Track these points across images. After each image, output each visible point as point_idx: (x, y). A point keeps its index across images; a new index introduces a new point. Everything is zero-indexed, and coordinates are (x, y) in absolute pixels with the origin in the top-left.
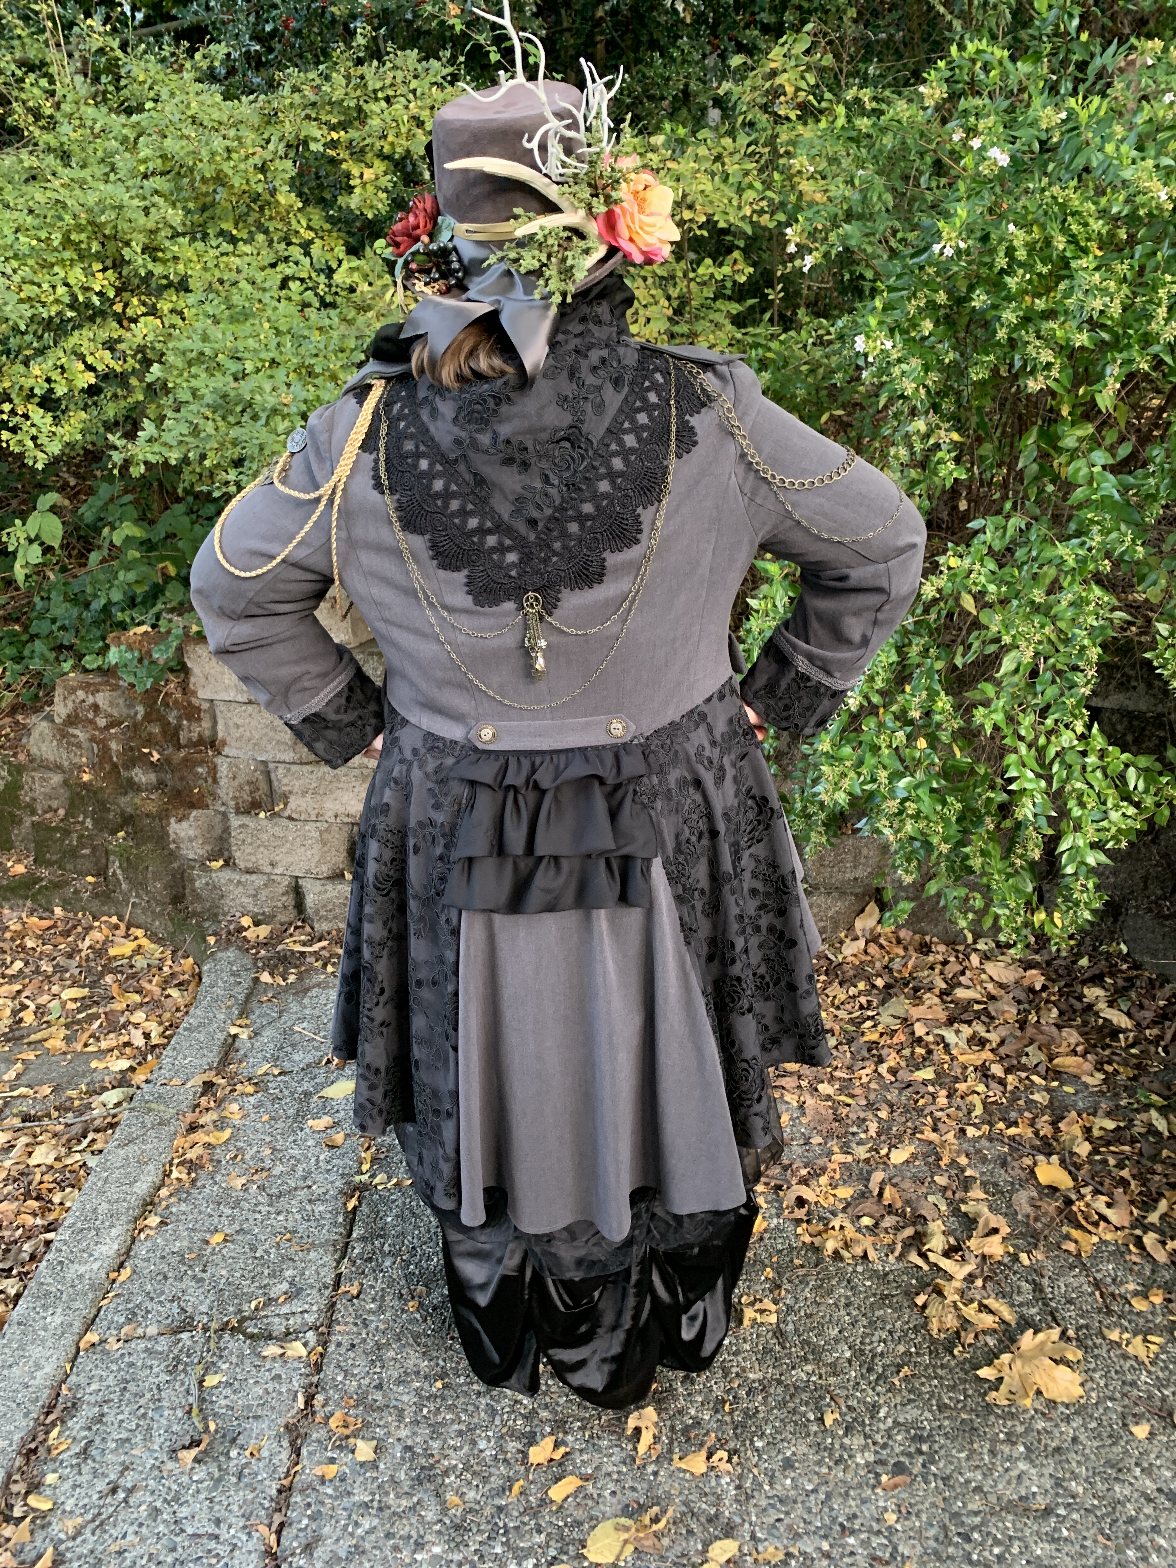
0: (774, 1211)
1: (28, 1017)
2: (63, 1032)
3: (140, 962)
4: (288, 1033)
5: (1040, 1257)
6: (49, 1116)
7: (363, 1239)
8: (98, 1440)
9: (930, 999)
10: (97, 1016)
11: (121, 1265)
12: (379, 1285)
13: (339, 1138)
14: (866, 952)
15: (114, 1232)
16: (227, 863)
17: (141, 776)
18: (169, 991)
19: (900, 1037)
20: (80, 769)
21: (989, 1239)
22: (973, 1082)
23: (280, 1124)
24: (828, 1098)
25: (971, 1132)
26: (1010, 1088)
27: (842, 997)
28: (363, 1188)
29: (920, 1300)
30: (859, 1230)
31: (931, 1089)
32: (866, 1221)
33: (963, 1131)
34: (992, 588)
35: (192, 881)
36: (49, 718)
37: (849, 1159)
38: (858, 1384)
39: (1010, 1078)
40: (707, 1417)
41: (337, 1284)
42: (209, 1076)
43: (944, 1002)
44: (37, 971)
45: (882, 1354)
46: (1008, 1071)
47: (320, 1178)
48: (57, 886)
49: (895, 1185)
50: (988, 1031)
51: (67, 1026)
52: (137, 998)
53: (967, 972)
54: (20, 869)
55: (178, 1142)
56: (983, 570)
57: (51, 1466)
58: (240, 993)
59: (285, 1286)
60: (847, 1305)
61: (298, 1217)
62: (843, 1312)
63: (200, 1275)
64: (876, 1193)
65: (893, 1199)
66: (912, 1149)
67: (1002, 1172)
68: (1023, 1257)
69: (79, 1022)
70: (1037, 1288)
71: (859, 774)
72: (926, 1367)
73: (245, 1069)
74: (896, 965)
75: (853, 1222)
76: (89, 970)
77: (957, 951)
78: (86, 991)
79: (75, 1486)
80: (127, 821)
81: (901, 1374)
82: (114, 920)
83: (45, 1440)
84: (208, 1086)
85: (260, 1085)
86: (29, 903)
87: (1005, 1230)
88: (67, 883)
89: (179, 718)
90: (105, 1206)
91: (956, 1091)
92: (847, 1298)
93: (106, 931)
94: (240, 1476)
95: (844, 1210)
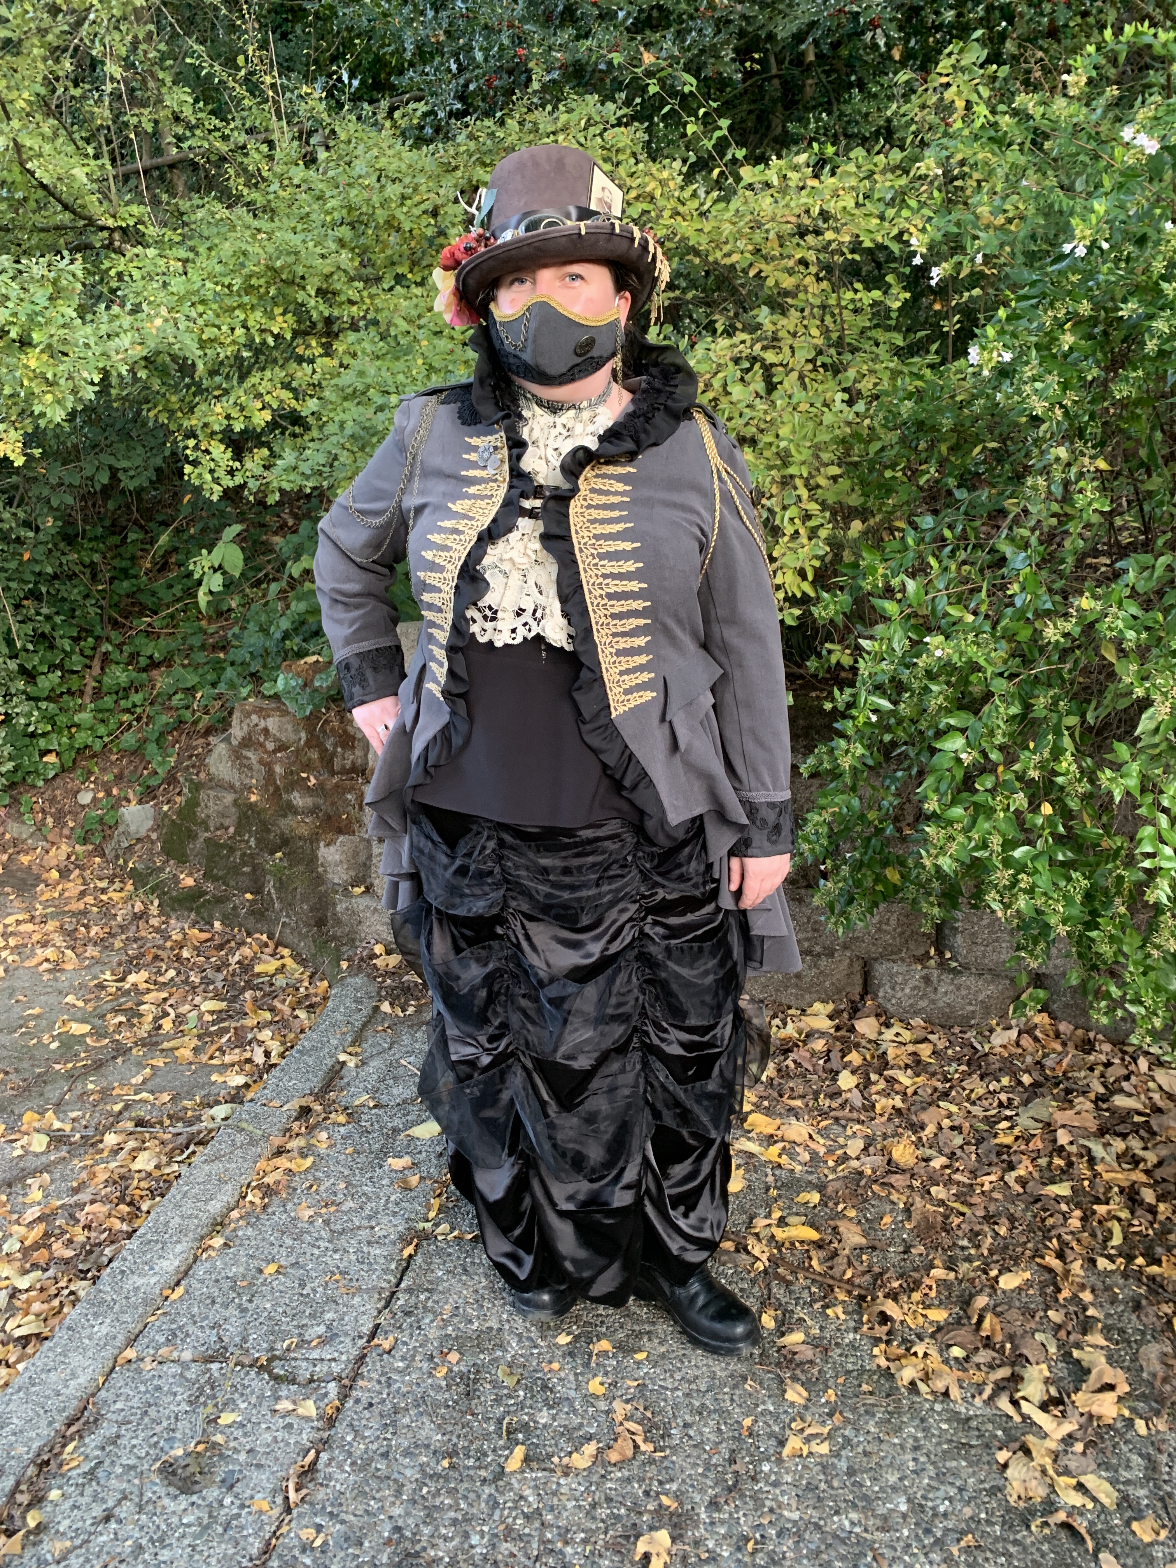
0: (852, 1324)
1: (167, 1024)
2: (195, 1042)
3: (280, 981)
4: (393, 1065)
5: (1162, 1427)
6: (161, 1123)
7: (409, 1290)
8: (107, 1462)
9: (1084, 1104)
10: (226, 1030)
11: (178, 1284)
12: (413, 1344)
13: (414, 1180)
14: (1018, 1044)
15: (179, 1248)
16: (368, 890)
17: (298, 799)
18: (297, 1012)
19: (1037, 1144)
20: (249, 789)
21: (1100, 1396)
22: (1117, 1206)
23: (362, 1159)
24: (942, 1203)
25: (1102, 1263)
26: (1161, 1217)
27: (981, 1091)
28: (425, 1237)
29: (1002, 1456)
30: (946, 1362)
31: (1064, 1207)
32: (957, 1352)
33: (1093, 1262)
34: (1131, 634)
35: (334, 905)
36: (227, 740)
37: (952, 1275)
38: (909, 1546)
39: (1162, 1207)
40: (726, 1554)
41: (373, 1335)
42: (308, 1101)
43: (1098, 1108)
44: (186, 982)
45: (945, 1515)
46: (1160, 1198)
47: (385, 1220)
48: (219, 900)
49: (998, 1315)
50: (1145, 1148)
51: (199, 1037)
52: (268, 1016)
53: (1133, 1078)
54: (190, 882)
55: (262, 1164)
56: (1121, 614)
57: (59, 1481)
58: (358, 1020)
59: (321, 1329)
60: (916, 1448)
61: (353, 1257)
62: (909, 1456)
63: (246, 1305)
64: (974, 1320)
65: (993, 1330)
66: (1027, 1275)
67: (1134, 1317)
68: (1140, 1425)
69: (210, 1034)
70: (1152, 1466)
71: (970, 839)
72: (997, 1539)
73: (344, 1097)
74: (1049, 1062)
75: (941, 1352)
76: (234, 984)
77: (1124, 1053)
78: (223, 1005)
79: (74, 1507)
80: (285, 842)
81: (963, 1544)
82: (264, 937)
83: (60, 1453)
84: (305, 1112)
85: (352, 1115)
86: (193, 915)
87: (1124, 1388)
88: (228, 899)
89: (335, 745)
90: (177, 1220)
91: (1094, 1212)
92: (916, 1439)
93: (256, 948)
94: (227, 1527)
95: (933, 1336)
